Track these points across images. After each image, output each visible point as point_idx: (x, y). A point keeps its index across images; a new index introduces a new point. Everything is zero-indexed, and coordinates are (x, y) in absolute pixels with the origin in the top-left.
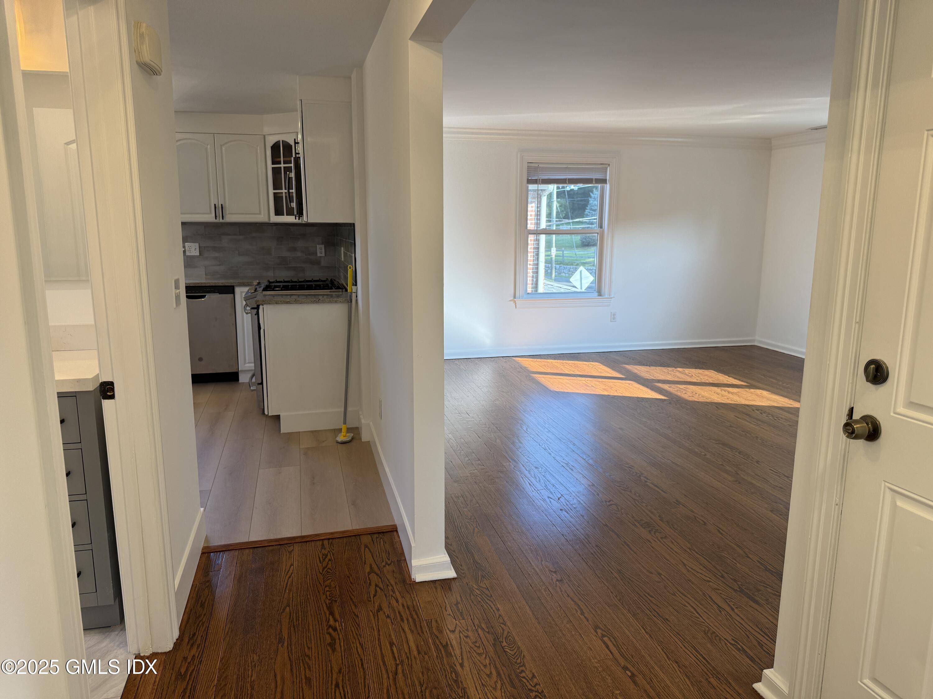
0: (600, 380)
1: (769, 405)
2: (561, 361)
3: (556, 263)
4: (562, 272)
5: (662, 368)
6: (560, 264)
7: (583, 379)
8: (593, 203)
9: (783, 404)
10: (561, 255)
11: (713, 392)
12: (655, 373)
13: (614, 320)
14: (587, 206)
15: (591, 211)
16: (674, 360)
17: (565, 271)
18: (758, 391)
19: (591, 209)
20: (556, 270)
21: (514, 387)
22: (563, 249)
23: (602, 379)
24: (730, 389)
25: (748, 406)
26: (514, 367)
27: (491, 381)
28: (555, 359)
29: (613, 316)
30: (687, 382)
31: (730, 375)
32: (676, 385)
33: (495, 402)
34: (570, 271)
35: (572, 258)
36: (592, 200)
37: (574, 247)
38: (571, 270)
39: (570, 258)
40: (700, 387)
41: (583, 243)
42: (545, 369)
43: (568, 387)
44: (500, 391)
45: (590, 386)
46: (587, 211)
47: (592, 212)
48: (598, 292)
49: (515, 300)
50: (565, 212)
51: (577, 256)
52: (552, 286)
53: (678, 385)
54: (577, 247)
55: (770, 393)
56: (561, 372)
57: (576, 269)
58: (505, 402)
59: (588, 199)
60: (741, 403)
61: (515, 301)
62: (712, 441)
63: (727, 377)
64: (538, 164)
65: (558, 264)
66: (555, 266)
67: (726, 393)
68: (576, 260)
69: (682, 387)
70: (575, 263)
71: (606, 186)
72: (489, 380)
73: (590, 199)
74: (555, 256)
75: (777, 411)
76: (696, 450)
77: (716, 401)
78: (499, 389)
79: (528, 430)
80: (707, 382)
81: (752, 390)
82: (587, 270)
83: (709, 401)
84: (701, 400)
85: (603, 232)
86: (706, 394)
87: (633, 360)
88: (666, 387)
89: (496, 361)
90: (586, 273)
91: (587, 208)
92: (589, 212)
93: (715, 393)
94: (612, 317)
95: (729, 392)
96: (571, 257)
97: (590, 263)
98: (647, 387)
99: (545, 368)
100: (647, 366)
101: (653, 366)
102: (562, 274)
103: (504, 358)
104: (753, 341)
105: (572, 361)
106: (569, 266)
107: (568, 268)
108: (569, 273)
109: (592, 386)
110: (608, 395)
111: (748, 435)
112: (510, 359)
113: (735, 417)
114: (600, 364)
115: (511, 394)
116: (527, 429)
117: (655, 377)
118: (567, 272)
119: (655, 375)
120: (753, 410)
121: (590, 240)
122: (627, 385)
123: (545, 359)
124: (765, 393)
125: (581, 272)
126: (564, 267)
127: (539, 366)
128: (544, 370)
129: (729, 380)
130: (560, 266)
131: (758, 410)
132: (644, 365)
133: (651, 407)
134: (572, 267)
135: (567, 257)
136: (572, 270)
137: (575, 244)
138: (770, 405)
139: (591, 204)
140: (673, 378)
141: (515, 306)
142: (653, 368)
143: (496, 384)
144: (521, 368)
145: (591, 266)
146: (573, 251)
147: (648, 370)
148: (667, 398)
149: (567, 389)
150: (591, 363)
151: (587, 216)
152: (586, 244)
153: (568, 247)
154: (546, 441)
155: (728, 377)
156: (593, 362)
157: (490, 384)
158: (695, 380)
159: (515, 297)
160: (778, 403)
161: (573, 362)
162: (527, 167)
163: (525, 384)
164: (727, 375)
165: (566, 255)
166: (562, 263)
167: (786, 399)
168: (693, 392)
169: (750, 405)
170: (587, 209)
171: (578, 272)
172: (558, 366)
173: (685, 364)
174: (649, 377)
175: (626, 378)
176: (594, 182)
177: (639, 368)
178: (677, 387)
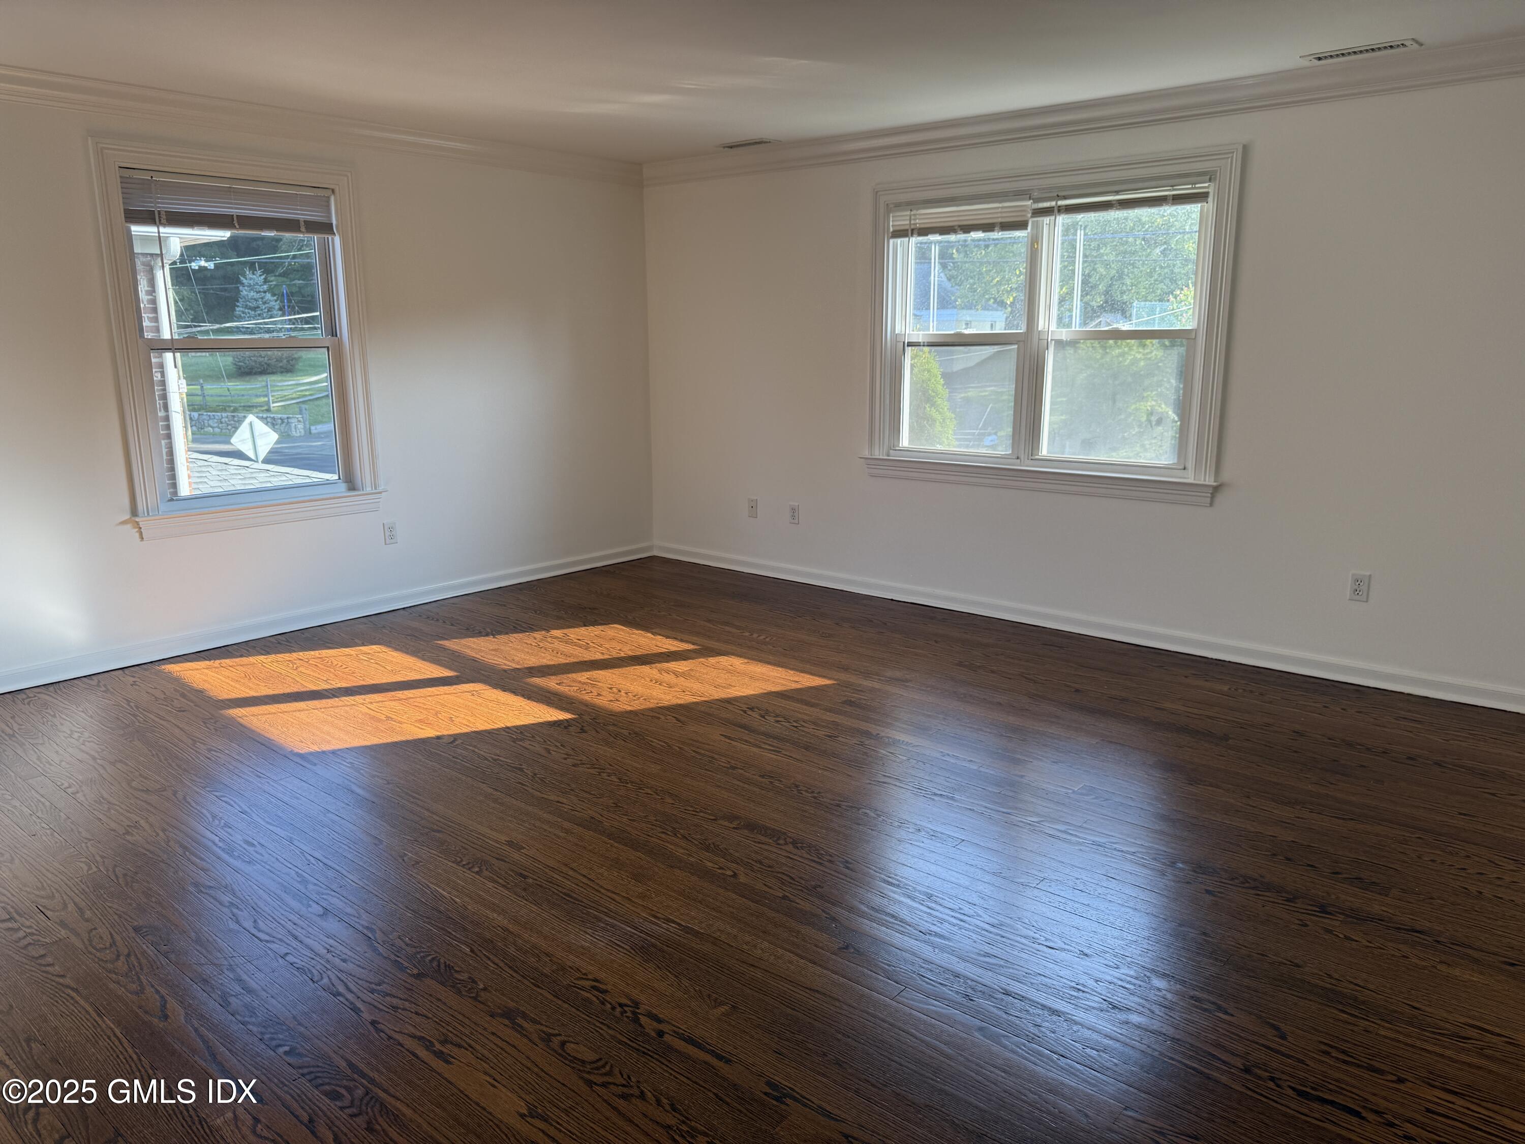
0: (400, 694)
1: (761, 691)
2: (287, 656)
3: (191, 408)
4: (206, 425)
5: (521, 635)
6: (199, 410)
7: (359, 699)
8: (247, 295)
9: (783, 685)
10: (199, 392)
11: (648, 680)
12: (513, 652)
13: (392, 541)
14: (238, 301)
15: (246, 311)
16: (536, 612)
17: (211, 422)
18: (724, 660)
19: (246, 307)
20: (194, 422)
21: (179, 766)
22: (201, 381)
23: (406, 692)
24: (673, 665)
25: (729, 701)
26: (163, 696)
27: (104, 759)
28: (268, 653)
29: (390, 533)
30: (586, 662)
31: (654, 631)
32: (570, 675)
33: (128, 837)
34: (221, 423)
35: (223, 398)
36: (246, 291)
37: (223, 377)
38: (223, 420)
39: (219, 398)
40: (617, 671)
41: (240, 369)
42: (251, 689)
43: (329, 734)
44: (135, 789)
45: (383, 717)
46: (239, 310)
47: (250, 311)
48: (346, 482)
49: (137, 519)
50: (192, 312)
51: (233, 393)
52: (206, 463)
53: (574, 675)
54: (230, 377)
55: (746, 661)
56: (296, 690)
57: (240, 421)
58: (164, 830)
59: (238, 287)
60: (712, 698)
61: (137, 523)
62: (721, 822)
63: (649, 635)
64: (152, 173)
65: (194, 410)
66: (190, 415)
67: (670, 678)
68: (232, 402)
69: (583, 676)
70: (230, 407)
71: (333, 239)
72: (96, 755)
73: (241, 288)
74: (187, 395)
75: (784, 703)
76: (709, 864)
77: (666, 703)
78: (134, 784)
79: (261, 925)
80: (623, 655)
81: (712, 660)
82: (261, 419)
83: (652, 706)
84: (636, 706)
85: (340, 344)
86: (637, 688)
87: (452, 625)
88: (551, 683)
89: (105, 686)
90: (261, 427)
91: (238, 304)
92: (243, 313)
93: (651, 681)
94: (388, 533)
95: (676, 674)
96: (220, 396)
97: (261, 406)
98: (515, 692)
99: (250, 685)
100: (487, 635)
101: (500, 633)
102: (206, 430)
103: (126, 671)
104: (650, 548)
105: (312, 653)
106: (219, 414)
107: (217, 417)
108: (220, 425)
109: (387, 717)
110: (438, 738)
111: (777, 783)
112: (146, 673)
113: (723, 739)
114: (384, 648)
115: (175, 793)
116: (255, 921)
117: (518, 663)
118: (216, 425)
119: (516, 659)
120: (745, 712)
121: (254, 364)
122: (468, 695)
123: (241, 656)
124: (737, 663)
125: (251, 424)
126: (209, 416)
127: (233, 680)
128: (247, 691)
129: (659, 644)
130: (199, 415)
131: (752, 709)
132: (480, 634)
133: (549, 751)
134: (224, 415)
135: (212, 396)
136: (227, 420)
137: (225, 371)
138: (765, 692)
139: (244, 297)
140: (554, 658)
141: (137, 535)
142: (503, 638)
143: (119, 765)
144: (183, 695)
145: (263, 411)
146: (223, 384)
147: (497, 647)
148: (573, 716)
149: (329, 742)
150: (361, 648)
151: (240, 319)
152: (246, 370)
153: (209, 376)
154: (329, 956)
155: (652, 636)
156: (363, 645)
157: (102, 771)
158: (598, 656)
159: (134, 512)
160: (773, 682)
161: (316, 653)
162: (119, 180)
163: (210, 750)
164: (649, 632)
165: (211, 392)
166: (203, 409)
167: (780, 669)
168: (611, 688)
169: (730, 698)
170: (238, 306)
171: (245, 426)
172: (283, 672)
173: (559, 618)
174: (505, 664)
175: (457, 677)
176: (303, 229)
177: (474, 643)
178: (574, 681)
